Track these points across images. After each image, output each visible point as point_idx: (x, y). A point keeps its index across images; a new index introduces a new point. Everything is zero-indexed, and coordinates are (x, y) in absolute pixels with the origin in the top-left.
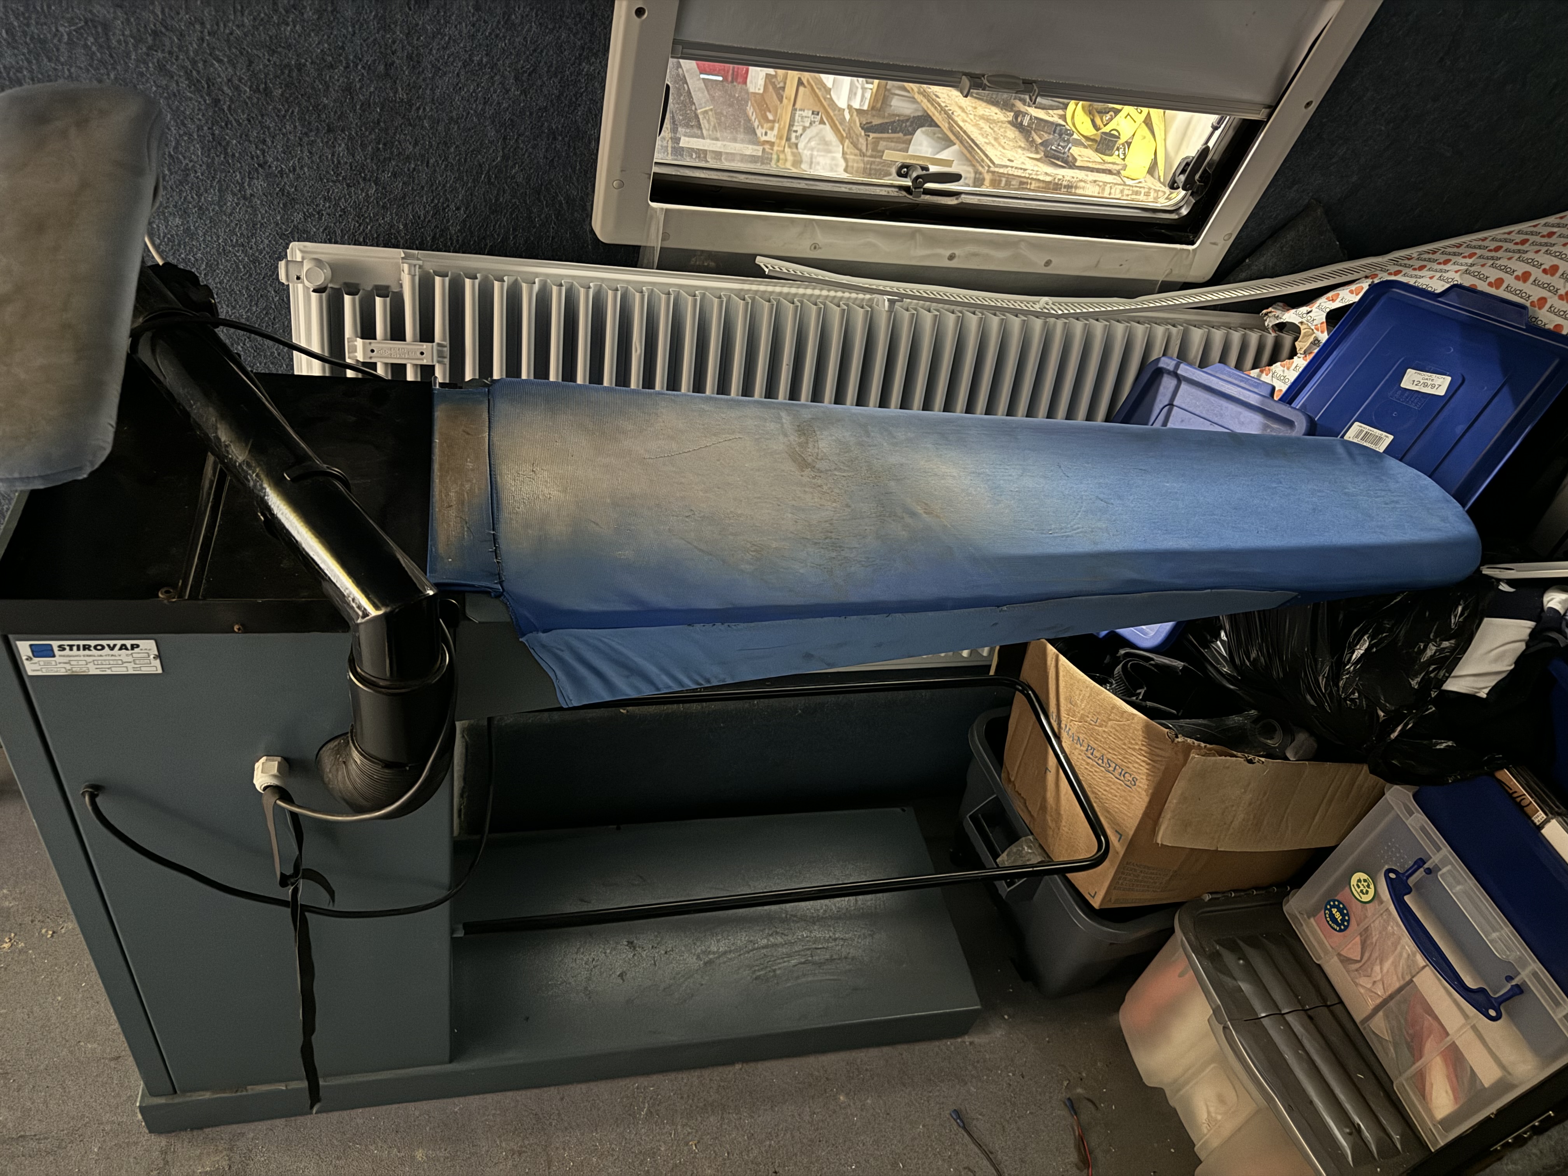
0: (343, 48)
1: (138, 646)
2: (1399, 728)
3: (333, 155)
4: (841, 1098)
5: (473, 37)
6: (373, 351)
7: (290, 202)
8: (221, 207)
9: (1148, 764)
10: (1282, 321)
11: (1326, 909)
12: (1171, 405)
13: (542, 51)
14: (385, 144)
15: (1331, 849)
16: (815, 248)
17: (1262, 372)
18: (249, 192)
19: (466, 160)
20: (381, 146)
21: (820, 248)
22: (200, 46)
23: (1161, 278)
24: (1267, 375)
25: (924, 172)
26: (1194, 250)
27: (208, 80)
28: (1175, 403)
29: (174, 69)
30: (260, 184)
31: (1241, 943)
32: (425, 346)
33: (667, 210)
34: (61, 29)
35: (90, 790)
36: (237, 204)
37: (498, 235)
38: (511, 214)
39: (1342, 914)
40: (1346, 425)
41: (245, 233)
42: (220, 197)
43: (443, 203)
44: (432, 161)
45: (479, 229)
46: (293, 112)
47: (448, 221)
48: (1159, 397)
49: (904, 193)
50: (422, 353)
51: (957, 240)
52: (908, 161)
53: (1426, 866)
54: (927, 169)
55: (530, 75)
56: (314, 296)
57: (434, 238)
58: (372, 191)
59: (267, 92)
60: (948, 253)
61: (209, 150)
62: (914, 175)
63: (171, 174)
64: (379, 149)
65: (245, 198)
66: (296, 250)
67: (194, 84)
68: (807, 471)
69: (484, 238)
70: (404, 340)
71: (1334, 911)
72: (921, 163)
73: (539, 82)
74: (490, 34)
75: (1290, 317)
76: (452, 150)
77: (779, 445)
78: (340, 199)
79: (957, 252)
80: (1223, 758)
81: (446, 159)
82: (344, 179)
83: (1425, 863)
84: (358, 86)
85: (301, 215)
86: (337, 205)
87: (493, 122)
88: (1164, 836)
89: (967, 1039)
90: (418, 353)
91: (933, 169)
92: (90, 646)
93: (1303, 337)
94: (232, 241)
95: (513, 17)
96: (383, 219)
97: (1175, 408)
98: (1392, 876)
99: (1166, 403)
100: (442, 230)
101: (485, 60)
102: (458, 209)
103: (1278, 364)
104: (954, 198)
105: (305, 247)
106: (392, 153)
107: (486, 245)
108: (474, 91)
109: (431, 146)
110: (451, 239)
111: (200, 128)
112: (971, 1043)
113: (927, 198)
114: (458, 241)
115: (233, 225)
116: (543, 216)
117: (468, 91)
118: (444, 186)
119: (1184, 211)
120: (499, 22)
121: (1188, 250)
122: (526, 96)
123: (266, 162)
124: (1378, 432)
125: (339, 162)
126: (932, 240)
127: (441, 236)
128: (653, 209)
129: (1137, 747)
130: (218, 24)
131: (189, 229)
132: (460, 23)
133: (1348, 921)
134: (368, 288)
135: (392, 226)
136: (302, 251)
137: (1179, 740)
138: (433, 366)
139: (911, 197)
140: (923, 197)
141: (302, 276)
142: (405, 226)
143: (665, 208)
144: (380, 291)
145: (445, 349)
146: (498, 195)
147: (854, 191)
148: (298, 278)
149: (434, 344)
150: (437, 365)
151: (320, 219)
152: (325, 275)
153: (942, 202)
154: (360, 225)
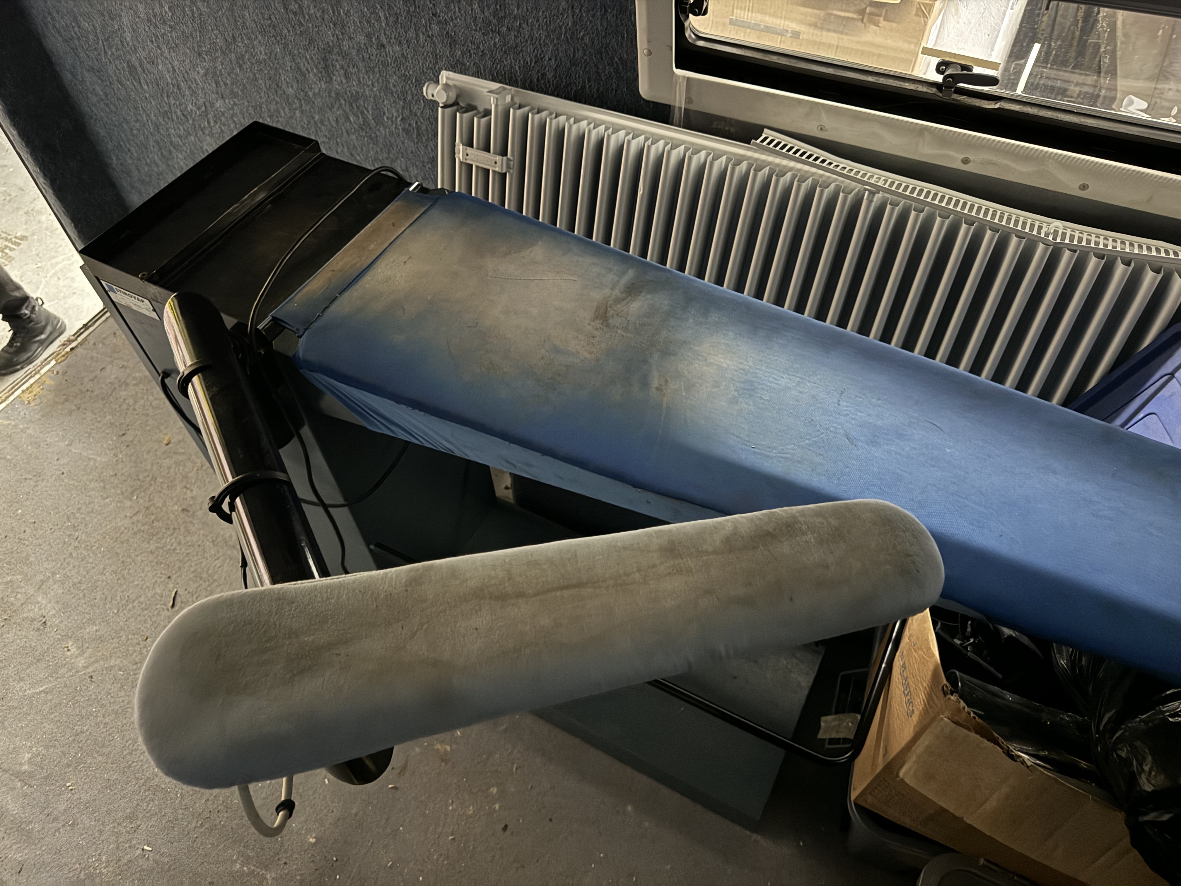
1: (143, 301)
6: (467, 155)
9: (925, 704)
16: (820, 129)
21: (827, 130)
25: (965, 72)
32: (498, 158)
33: (689, 79)
35: (162, 374)
49: (934, 90)
50: (496, 163)
52: (948, 59)
54: (969, 69)
56: (441, 109)
60: (961, 157)
62: (947, 73)
70: (489, 152)
72: (962, 62)
77: (599, 294)
79: (971, 158)
88: (907, 774)
90: (493, 162)
92: (126, 294)
96: (506, 61)
104: (994, 102)
105: (449, 74)
126: (943, 140)
128: (678, 74)
129: (925, 685)
134: (481, 109)
135: (512, 67)
136: (447, 78)
137: (952, 698)
138: (505, 174)
139: (941, 95)
140: (955, 96)
141: (435, 95)
142: (520, 68)
143: (687, 76)
144: (487, 113)
145: (512, 163)
146: (574, 52)
147: (881, 82)
148: (433, 96)
149: (505, 158)
150: (508, 174)
151: (471, 57)
152: (448, 96)
153: (977, 104)
154: (493, 64)
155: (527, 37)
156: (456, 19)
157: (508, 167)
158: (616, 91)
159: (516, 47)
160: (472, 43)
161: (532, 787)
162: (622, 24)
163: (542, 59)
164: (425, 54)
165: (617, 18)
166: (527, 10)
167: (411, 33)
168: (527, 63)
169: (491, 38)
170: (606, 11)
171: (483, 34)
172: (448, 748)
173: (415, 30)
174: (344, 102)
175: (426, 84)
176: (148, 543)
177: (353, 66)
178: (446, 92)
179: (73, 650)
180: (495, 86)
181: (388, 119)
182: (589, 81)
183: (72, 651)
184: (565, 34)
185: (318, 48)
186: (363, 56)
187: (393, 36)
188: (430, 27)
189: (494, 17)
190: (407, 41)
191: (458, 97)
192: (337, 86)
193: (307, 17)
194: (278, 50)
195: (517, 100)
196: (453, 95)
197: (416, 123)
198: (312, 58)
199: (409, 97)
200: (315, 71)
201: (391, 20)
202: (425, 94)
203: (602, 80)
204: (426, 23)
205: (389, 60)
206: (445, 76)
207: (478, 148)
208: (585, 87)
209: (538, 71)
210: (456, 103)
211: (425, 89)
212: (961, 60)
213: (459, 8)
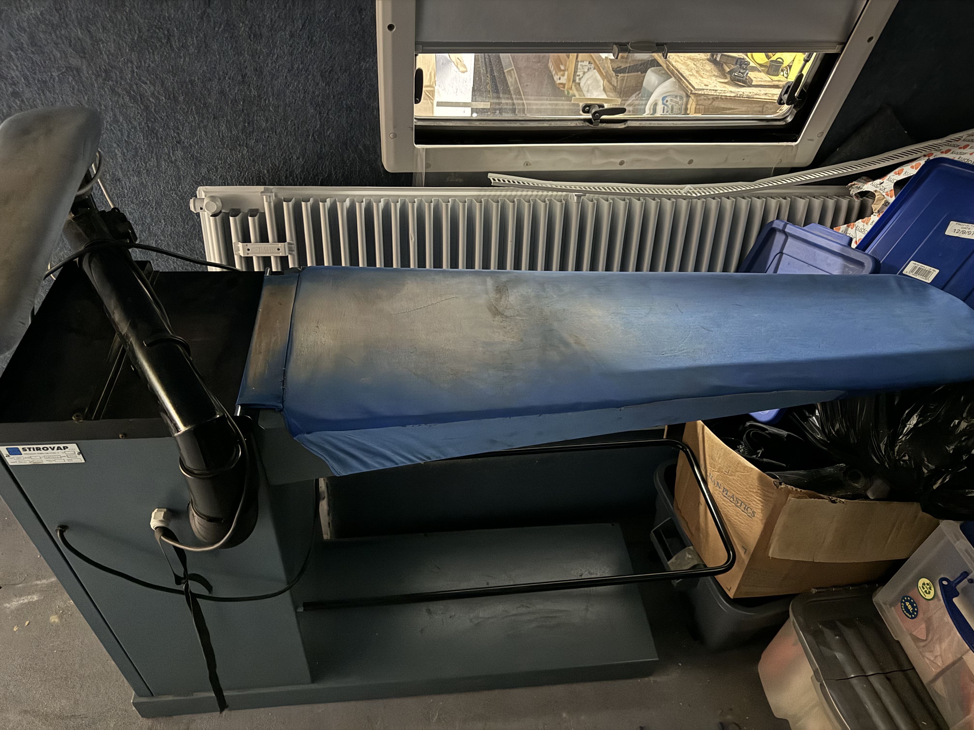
0: (215, 68)
1: (67, 448)
2: (940, 481)
3: (219, 132)
4: (564, 715)
5: (291, 54)
6: (249, 250)
7: (198, 162)
8: (159, 169)
9: (762, 502)
10: (862, 190)
11: (902, 602)
12: (781, 253)
13: (335, 58)
14: (248, 123)
15: (903, 561)
16: (527, 165)
17: (848, 227)
18: (173, 159)
19: (298, 128)
20: (246, 124)
21: (530, 164)
22: (132, 75)
23: (774, 166)
24: (852, 229)
25: (601, 109)
26: (796, 145)
27: (140, 95)
28: (784, 252)
29: (120, 91)
30: (179, 153)
31: (838, 623)
32: (280, 245)
33: (427, 149)
34: (54, 74)
35: (60, 528)
36: (168, 166)
37: (325, 172)
38: (331, 159)
39: (913, 606)
40: (904, 263)
41: (175, 182)
42: (158, 162)
43: (289, 156)
44: (278, 131)
45: (313, 170)
46: (192, 109)
47: (293, 166)
48: (774, 248)
49: (587, 124)
50: (279, 249)
51: (624, 152)
52: (589, 102)
53: (969, 577)
54: (603, 106)
55: (330, 73)
56: (211, 218)
57: (286, 177)
58: (245, 152)
59: (176, 99)
60: (619, 161)
61: (147, 136)
62: (593, 111)
63: (128, 152)
64: (245, 126)
65: (172, 163)
66: (201, 191)
67: (131, 97)
68: (498, 318)
69: (317, 175)
70: (268, 242)
71: (907, 604)
72: (598, 103)
73: (336, 77)
74: (302, 50)
75: (868, 188)
76: (289, 123)
77: (482, 300)
78: (227, 158)
79: (625, 160)
80: (813, 499)
81: (287, 129)
82: (228, 145)
83: (968, 575)
84: (228, 89)
85: (206, 170)
86: (225, 162)
87: (311, 104)
88: (773, 552)
89: (652, 679)
90: (276, 250)
91: (606, 106)
92: (40, 448)
93: (877, 201)
94: (168, 188)
95: (314, 38)
96: (254, 168)
97: (784, 255)
98: (945, 583)
99: (778, 252)
100: (290, 172)
101: (301, 67)
102: (298, 158)
103: (860, 220)
104: (623, 124)
105: (206, 189)
106: (254, 128)
107: (318, 179)
108: (297, 86)
109: (276, 121)
110: (296, 177)
111: (140, 124)
112: (655, 682)
113: (604, 125)
114: (301, 178)
115: (167, 178)
116: (351, 159)
117: (294, 86)
118: (288, 145)
119: (789, 119)
120: (306, 43)
121: (792, 146)
122: (329, 86)
123: (181, 140)
124: (927, 268)
125: (223, 136)
126: (607, 153)
127: (290, 175)
128: (418, 149)
129: (755, 491)
130: (141, 62)
131: (142, 183)
132: (283, 46)
133: (917, 612)
136: (204, 192)
137: (782, 486)
139: (592, 126)
140: (600, 125)
141: (203, 207)
143: (425, 148)
144: (254, 212)
145: (292, 246)
146: (321, 148)
149: (286, 243)
150: (289, 256)
153: (615, 127)
155: (275, 144)
156: (202, 142)
157: (291, 250)
159: (265, 154)
160: (219, 159)
162: (365, 119)
163: (290, 159)
165: (361, 115)
167: (152, 163)
168: (276, 166)
169: (239, 151)
170: (351, 111)
171: (231, 149)
187: (131, 169)
188: (173, 154)
189: (242, 133)
190: (147, 171)
195: (281, 196)
201: (129, 155)
202: (192, 209)
203: (347, 166)
204: (169, 151)
207: (256, 242)
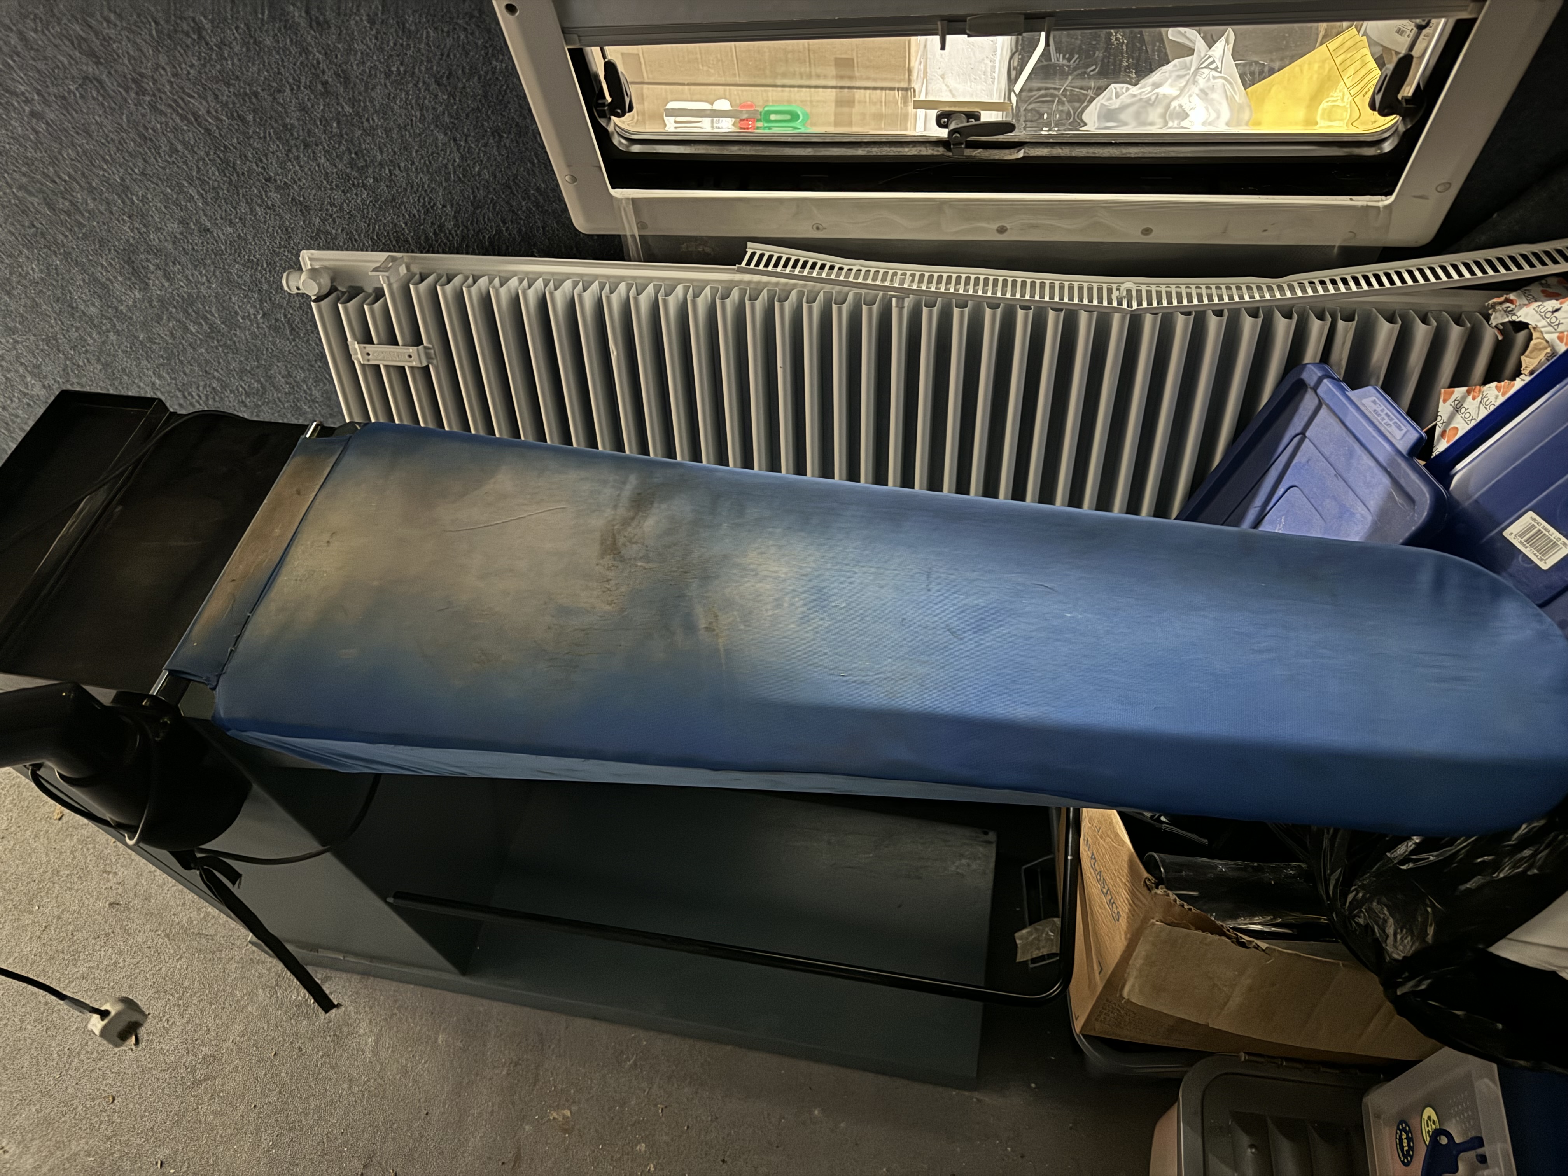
3: (319, 167)
6: (368, 354)
8: (255, 216)
9: (1130, 903)
10: (1514, 318)
11: (1398, 1128)
12: (1303, 433)
16: (818, 227)
21: (824, 227)
23: (1338, 243)
25: (973, 122)
26: (1386, 207)
28: (1307, 434)
31: (1271, 1125)
32: (412, 350)
33: (634, 201)
39: (1409, 1145)
40: (1514, 513)
48: (1296, 420)
49: (941, 151)
50: (410, 356)
52: (947, 109)
53: (1480, 1151)
54: (977, 117)
60: (995, 226)
62: (952, 127)
70: (398, 344)
71: (1404, 1136)
72: (967, 109)
75: (1526, 315)
79: (1007, 223)
83: (1482, 1145)
88: (1131, 990)
90: (407, 356)
91: (986, 117)
93: (1532, 352)
97: (1307, 440)
98: (1444, 1140)
104: (1015, 150)
105: (312, 254)
112: (981, 1101)
113: (979, 153)
119: (1387, 147)
121: (1378, 207)
124: (1554, 534)
126: (966, 212)
128: (617, 199)
129: (1123, 880)
133: (1412, 1157)
134: (370, 290)
135: (396, 225)
136: (310, 259)
137: (1159, 892)
138: (427, 367)
139: (951, 154)
140: (968, 152)
141: (301, 287)
142: (406, 224)
143: (631, 197)
144: (379, 294)
145: (432, 351)
146: (473, 192)
147: (875, 154)
148: (298, 289)
149: (421, 347)
150: (430, 366)
151: (335, 222)
152: (319, 285)
153: (997, 157)
154: (369, 225)
155: (404, 185)
156: (300, 180)
157: (429, 357)
158: (543, 228)
159: (394, 200)
160: (332, 205)
161: (688, 1127)
162: (527, 149)
163: (432, 207)
164: (270, 230)
165: (517, 142)
166: (395, 153)
167: (243, 208)
168: (414, 216)
169: (356, 194)
170: (501, 137)
171: (343, 191)
172: (568, 1113)
173: (247, 202)
174: (174, 310)
175: (285, 275)
176: (75, 965)
177: (174, 263)
178: (315, 281)
179: (12, 1149)
180: (381, 257)
181: (242, 318)
182: (504, 222)
183: (11, 1151)
184: (455, 172)
185: (115, 250)
186: (184, 249)
187: (218, 216)
188: (266, 196)
189: (352, 168)
190: (240, 219)
191: (333, 280)
192: (159, 292)
193: (87, 215)
194: (58, 262)
195: (415, 269)
196: (326, 282)
197: (285, 316)
198: (111, 264)
199: (265, 287)
200: (120, 279)
201: (209, 197)
202: (286, 288)
203: (521, 219)
204: (260, 192)
205: (223, 247)
206: (306, 257)
207: (379, 344)
208: (501, 231)
209: (432, 223)
210: (333, 290)
211: (284, 282)
212: (964, 107)
213: (301, 167)
